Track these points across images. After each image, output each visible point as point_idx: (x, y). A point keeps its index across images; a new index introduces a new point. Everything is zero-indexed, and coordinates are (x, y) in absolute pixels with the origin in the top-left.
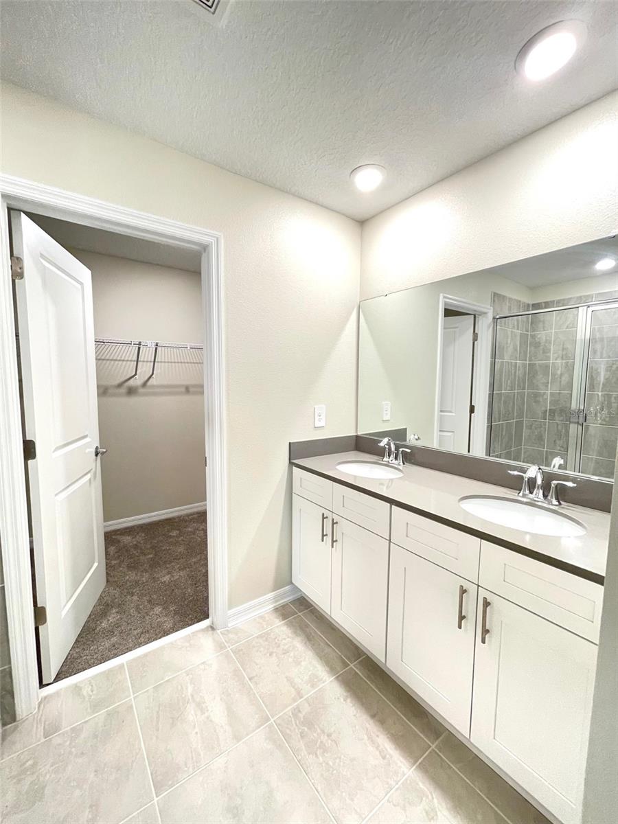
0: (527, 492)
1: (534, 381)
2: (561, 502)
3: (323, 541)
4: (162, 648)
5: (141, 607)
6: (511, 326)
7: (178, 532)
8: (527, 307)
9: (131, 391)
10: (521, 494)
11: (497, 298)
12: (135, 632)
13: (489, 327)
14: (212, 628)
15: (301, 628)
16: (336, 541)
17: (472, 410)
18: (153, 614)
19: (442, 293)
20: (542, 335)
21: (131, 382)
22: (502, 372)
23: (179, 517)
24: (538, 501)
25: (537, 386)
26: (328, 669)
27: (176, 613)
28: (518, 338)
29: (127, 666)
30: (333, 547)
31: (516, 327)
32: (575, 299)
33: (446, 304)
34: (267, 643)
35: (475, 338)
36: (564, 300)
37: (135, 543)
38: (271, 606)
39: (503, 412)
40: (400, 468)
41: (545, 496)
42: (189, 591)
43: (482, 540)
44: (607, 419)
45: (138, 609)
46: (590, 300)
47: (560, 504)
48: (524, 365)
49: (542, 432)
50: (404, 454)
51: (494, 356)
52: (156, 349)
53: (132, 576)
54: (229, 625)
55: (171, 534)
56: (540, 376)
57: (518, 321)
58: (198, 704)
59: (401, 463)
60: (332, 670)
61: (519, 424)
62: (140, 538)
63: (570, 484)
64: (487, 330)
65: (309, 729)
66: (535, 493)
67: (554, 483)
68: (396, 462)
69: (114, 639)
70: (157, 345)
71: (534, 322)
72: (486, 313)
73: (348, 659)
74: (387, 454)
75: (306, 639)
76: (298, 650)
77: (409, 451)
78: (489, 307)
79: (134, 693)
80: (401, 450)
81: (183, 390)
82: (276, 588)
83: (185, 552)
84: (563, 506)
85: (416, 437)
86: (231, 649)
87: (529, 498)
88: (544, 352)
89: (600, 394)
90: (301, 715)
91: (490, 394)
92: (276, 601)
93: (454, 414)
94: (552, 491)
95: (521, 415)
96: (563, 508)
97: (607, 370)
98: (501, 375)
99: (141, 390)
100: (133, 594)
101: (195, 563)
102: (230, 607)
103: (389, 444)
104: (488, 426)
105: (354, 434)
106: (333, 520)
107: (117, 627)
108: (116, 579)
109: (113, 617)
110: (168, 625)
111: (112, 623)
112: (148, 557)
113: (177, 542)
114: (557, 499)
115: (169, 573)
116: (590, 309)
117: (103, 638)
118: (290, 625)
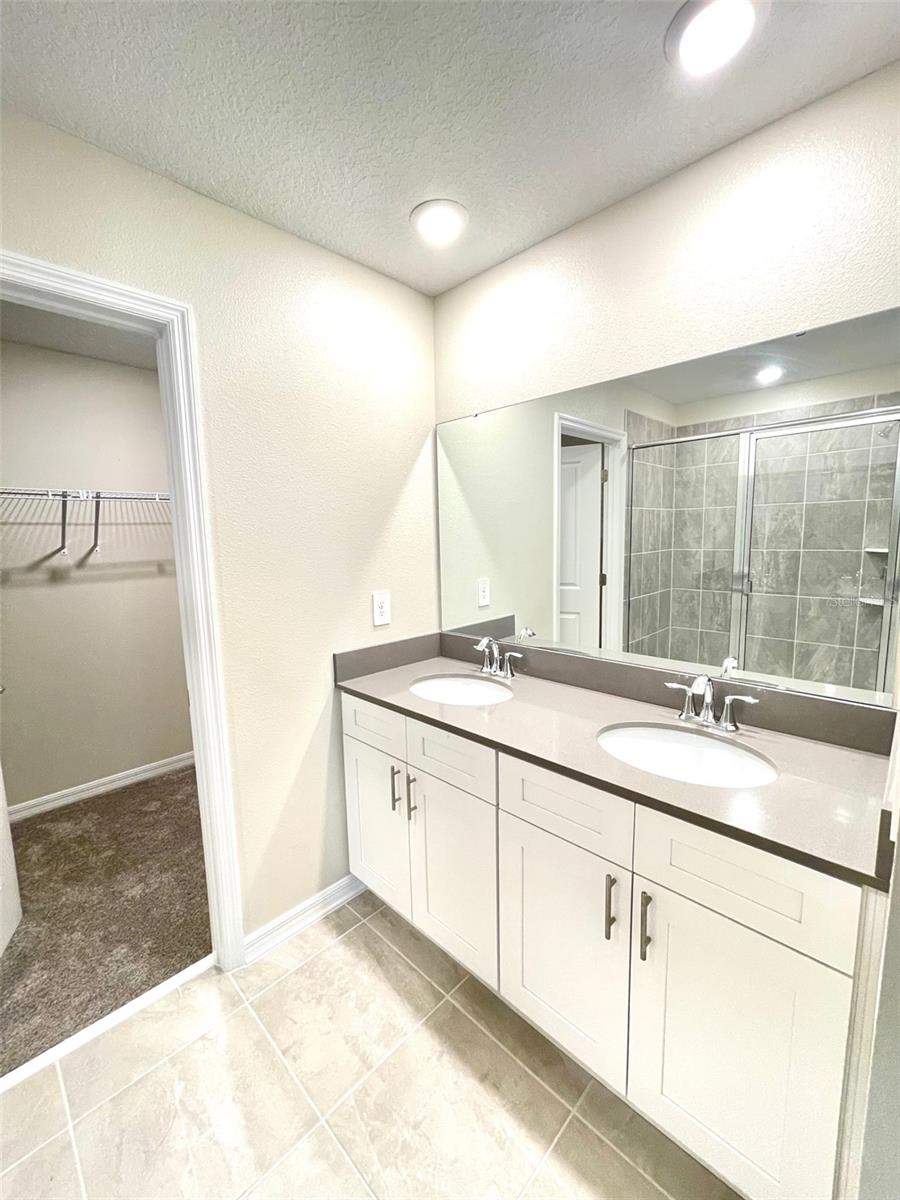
0: (693, 714)
1: (683, 536)
2: (738, 725)
3: (394, 809)
4: (127, 1024)
5: (87, 951)
6: (651, 459)
7: (158, 804)
8: (672, 432)
9: (57, 577)
10: (683, 717)
11: (633, 420)
12: (77, 1001)
13: (623, 462)
14: (218, 969)
15: (367, 946)
16: (415, 808)
17: (603, 580)
18: (111, 961)
19: (558, 411)
20: (691, 470)
21: (55, 561)
22: (641, 526)
23: (161, 777)
24: (707, 726)
25: (687, 542)
26: (410, 1009)
27: (153, 952)
28: (661, 475)
29: (61, 1067)
30: (410, 818)
31: (657, 459)
32: (732, 422)
33: (563, 428)
34: (311, 981)
35: (604, 478)
36: (718, 422)
37: (79, 832)
38: (318, 915)
39: (644, 582)
40: (508, 682)
41: (717, 718)
42: (178, 908)
43: (637, 805)
44: (774, 585)
45: (81, 956)
46: (750, 424)
47: (737, 728)
48: (670, 514)
49: (696, 606)
50: (512, 660)
51: (630, 503)
52: (98, 503)
53: (72, 894)
54: (248, 960)
55: (145, 809)
56: (689, 529)
57: (660, 451)
58: (194, 1116)
59: (509, 675)
60: (418, 1009)
61: (665, 597)
62: (88, 823)
63: (749, 700)
64: (621, 465)
65: (384, 1122)
66: (702, 715)
67: (728, 700)
68: (502, 674)
69: (37, 1020)
70: (98, 497)
71: (680, 452)
72: (619, 441)
73: (442, 985)
74: (487, 662)
75: (376, 963)
76: (362, 984)
77: (519, 656)
78: (622, 432)
79: (73, 1119)
80: (507, 654)
81: (154, 569)
82: (324, 884)
83: (172, 837)
84: (740, 731)
85: (530, 632)
86: (251, 1004)
87: (697, 723)
88: (694, 495)
89: (765, 551)
90: (370, 1101)
91: (626, 557)
92: (325, 906)
93: (578, 588)
94: (726, 712)
95: (666, 585)
96: (741, 734)
97: (772, 519)
98: (640, 532)
99: (75, 574)
100: (73, 929)
101: (188, 855)
102: (248, 929)
103: (489, 647)
104: (625, 603)
105: (436, 631)
106: (408, 777)
107: (43, 997)
108: (42, 906)
109: (35, 978)
110: (140, 976)
111: (32, 989)
112: (103, 856)
113: (157, 821)
114: (734, 722)
115: (142, 880)
116: (754, 437)
117: (15, 1021)
118: (349, 942)
